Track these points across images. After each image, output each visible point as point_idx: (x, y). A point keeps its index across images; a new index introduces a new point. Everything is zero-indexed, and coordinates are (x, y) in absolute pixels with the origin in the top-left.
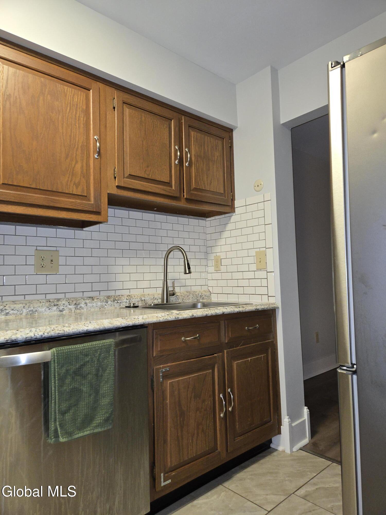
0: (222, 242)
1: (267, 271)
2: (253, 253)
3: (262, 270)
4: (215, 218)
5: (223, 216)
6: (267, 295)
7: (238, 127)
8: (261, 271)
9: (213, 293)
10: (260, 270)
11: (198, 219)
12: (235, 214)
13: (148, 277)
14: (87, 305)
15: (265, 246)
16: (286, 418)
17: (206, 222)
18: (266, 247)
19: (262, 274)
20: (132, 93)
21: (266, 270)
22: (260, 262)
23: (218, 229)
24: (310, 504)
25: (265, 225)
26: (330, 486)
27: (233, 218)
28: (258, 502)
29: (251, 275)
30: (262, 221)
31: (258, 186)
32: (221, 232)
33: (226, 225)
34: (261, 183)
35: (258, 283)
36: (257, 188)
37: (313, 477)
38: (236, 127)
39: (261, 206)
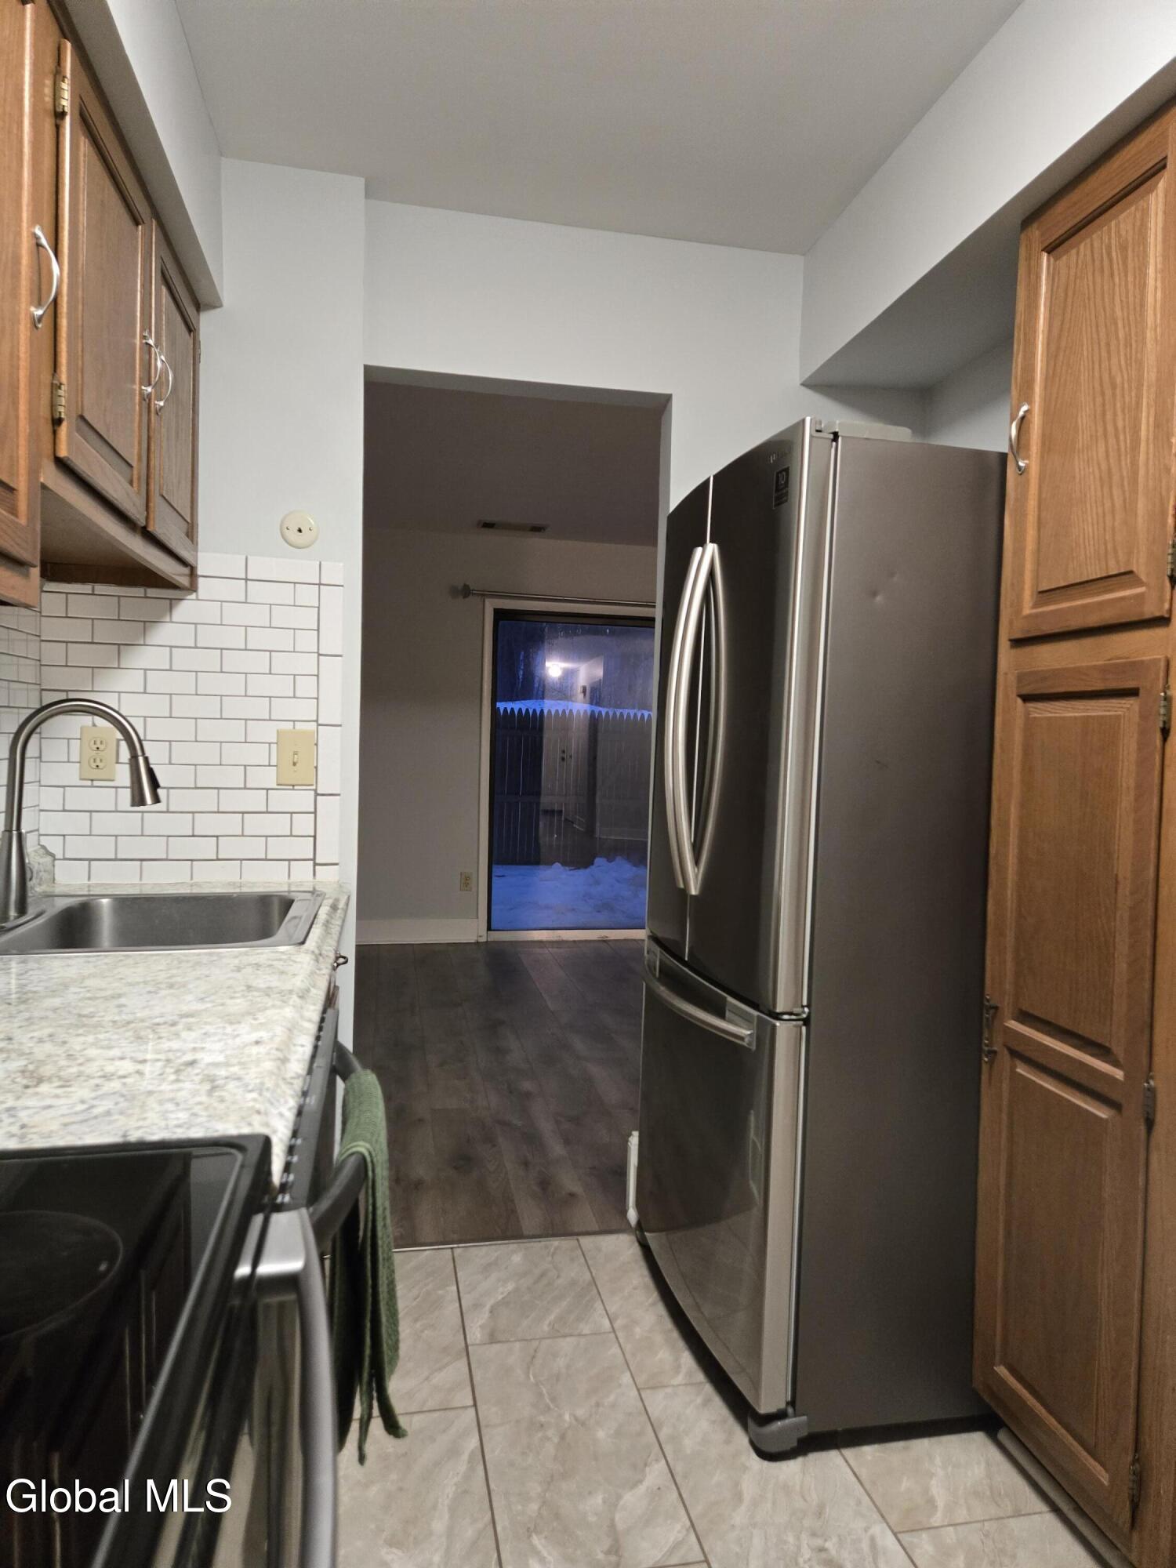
1: (315, 790)
2: (269, 732)
3: (296, 787)
4: (94, 589)
5: (139, 592)
6: (312, 863)
7: (222, 306)
8: (293, 789)
9: (66, 859)
10: (291, 787)
12: (197, 596)
15: (315, 718)
18: (320, 722)
19: (302, 799)
21: (314, 787)
22: (294, 764)
23: (103, 632)
24: (518, 1345)
25: (319, 655)
26: (505, 1294)
27: (187, 608)
28: (430, 1405)
29: (256, 801)
30: (307, 641)
31: (300, 531)
32: (122, 647)
33: (147, 624)
34: (311, 523)
35: (281, 824)
36: (295, 537)
37: (456, 1294)
38: (217, 305)
39: (308, 595)
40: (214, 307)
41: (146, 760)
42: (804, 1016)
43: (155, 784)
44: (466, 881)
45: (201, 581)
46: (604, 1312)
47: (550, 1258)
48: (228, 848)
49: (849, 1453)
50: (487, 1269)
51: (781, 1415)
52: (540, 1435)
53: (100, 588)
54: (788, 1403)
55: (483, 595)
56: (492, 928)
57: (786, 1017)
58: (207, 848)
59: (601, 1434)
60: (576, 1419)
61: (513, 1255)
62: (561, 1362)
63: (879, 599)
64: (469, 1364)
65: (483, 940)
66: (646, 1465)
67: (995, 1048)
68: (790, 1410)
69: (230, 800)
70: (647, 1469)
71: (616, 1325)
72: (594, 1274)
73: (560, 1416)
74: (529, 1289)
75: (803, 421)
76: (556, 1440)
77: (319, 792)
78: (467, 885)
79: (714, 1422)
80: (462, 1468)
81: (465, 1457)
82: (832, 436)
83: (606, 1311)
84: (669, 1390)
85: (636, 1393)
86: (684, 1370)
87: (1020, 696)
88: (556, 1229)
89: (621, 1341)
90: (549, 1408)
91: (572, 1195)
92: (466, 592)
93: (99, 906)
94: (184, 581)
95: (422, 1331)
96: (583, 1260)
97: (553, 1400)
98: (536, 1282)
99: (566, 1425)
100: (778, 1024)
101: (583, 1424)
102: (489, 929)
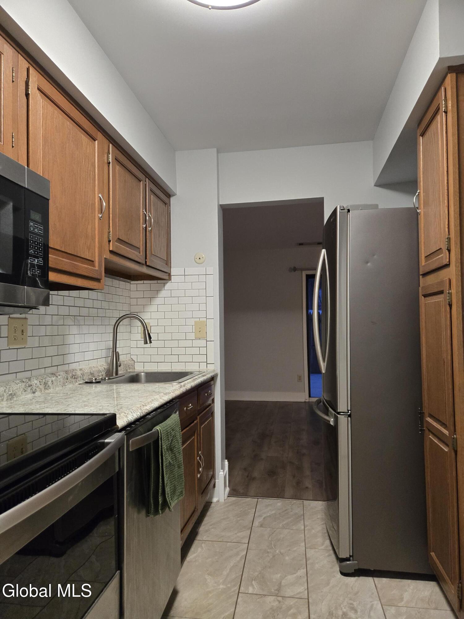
0: (153, 308)
2: (192, 322)
3: (201, 339)
4: (144, 282)
5: (156, 282)
6: (206, 363)
7: (176, 195)
8: (200, 340)
9: (137, 362)
11: (118, 280)
12: (171, 281)
13: (92, 346)
14: (53, 383)
16: (221, 471)
17: (131, 285)
18: (207, 318)
19: (202, 343)
20: (119, 148)
21: (206, 339)
22: (200, 332)
23: (147, 294)
24: (269, 529)
25: (206, 297)
26: (271, 514)
27: (168, 286)
28: (234, 541)
29: (189, 344)
30: (203, 293)
31: (200, 259)
32: (151, 298)
33: (158, 291)
34: (203, 256)
35: (196, 351)
36: (199, 261)
37: (254, 512)
38: (175, 194)
39: (203, 278)
40: (174, 195)
41: (148, 331)
42: (349, 414)
43: (150, 338)
44: (300, 378)
45: (172, 277)
46: (303, 524)
47: (291, 506)
48: (182, 358)
49: (376, 579)
50: (267, 506)
51: (348, 559)
52: (266, 555)
53: (145, 282)
54: (350, 556)
55: (301, 270)
56: (311, 396)
57: (342, 414)
58: (175, 358)
59: (287, 558)
60: (280, 552)
61: (278, 503)
62: (282, 536)
63: (369, 264)
64: (251, 532)
65: (308, 401)
66: (299, 569)
67: (424, 429)
68: (351, 558)
69: (182, 343)
70: (299, 571)
71: (306, 529)
72: (304, 512)
73: (275, 551)
74: (279, 513)
75: (337, 207)
76: (271, 557)
77: (207, 340)
78: (300, 379)
79: (329, 562)
80: (238, 558)
81: (240, 556)
82: (347, 211)
83: (304, 523)
84: (317, 550)
85: (305, 549)
86: (325, 545)
87: (422, 295)
88: (296, 497)
89: (306, 533)
90: (272, 548)
91: (307, 488)
92: (295, 269)
93: (141, 375)
94: (167, 277)
95: (239, 521)
96: (302, 508)
97: (275, 546)
98: (283, 512)
99: (276, 554)
100: (339, 416)
101: (282, 554)
102: (310, 396)
